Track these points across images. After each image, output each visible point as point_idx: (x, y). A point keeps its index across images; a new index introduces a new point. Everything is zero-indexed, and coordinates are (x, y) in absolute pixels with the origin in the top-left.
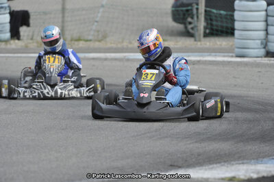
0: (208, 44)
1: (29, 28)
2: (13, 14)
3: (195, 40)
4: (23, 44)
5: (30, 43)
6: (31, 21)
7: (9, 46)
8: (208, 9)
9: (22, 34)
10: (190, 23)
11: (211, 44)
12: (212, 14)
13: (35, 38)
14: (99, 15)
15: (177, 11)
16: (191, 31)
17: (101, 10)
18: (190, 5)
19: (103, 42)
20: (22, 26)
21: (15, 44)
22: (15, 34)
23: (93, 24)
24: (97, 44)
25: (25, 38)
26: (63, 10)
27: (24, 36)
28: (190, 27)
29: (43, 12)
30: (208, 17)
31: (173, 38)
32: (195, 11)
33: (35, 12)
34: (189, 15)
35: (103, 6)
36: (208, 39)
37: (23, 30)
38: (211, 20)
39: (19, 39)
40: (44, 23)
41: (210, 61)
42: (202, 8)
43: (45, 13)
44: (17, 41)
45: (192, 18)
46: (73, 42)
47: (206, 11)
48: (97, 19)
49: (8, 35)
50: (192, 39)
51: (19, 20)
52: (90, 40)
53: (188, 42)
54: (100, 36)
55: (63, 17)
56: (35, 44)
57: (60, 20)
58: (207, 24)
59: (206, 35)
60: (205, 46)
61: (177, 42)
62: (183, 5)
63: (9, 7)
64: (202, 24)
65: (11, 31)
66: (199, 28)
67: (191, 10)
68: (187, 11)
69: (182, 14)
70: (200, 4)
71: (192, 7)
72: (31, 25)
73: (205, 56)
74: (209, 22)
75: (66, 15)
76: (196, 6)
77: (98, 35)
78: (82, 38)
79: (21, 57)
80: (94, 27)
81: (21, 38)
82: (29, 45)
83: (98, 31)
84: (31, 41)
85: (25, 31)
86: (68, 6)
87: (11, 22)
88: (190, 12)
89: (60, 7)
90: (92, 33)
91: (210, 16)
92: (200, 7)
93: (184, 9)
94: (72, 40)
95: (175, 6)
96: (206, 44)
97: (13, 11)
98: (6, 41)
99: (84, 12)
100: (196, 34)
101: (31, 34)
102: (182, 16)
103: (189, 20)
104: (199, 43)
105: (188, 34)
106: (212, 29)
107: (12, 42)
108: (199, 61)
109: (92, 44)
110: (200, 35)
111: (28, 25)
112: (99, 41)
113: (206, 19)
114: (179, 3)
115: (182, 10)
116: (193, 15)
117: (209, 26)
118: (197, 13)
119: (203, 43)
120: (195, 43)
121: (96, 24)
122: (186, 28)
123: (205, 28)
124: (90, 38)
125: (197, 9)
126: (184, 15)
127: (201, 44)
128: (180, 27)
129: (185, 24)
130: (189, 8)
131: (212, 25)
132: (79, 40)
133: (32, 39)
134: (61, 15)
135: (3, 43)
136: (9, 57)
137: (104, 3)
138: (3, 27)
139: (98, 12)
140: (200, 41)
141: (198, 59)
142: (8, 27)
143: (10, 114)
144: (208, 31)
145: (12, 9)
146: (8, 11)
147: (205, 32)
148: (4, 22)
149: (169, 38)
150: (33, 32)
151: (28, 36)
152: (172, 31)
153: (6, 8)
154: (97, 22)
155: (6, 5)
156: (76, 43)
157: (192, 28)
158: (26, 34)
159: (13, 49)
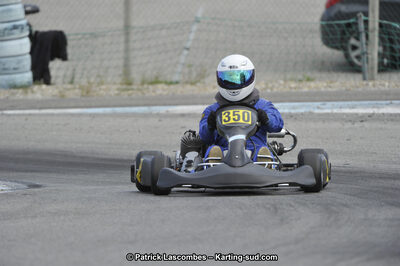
0: (387, 84)
1: (65, 63)
2: (36, 39)
3: (364, 79)
4: (56, 92)
5: (68, 90)
6: (70, 51)
7: (30, 96)
8: (385, 22)
9: (53, 73)
10: (354, 48)
11: (393, 84)
12: (393, 31)
13: (76, 80)
14: (192, 36)
15: (330, 26)
16: (356, 61)
17: (195, 28)
18: (354, 15)
19: (198, 84)
20: (52, 59)
21: (41, 91)
22: (41, 74)
23: (181, 53)
24: (189, 89)
25: (59, 80)
26: (127, 28)
27: (57, 77)
28: (353, 54)
29: (92, 34)
30: (386, 37)
31: (324, 75)
32: (362, 26)
33: (77, 34)
34: (351, 33)
35: (197, 21)
36: (386, 76)
37: (55, 66)
38: (391, 41)
39: (48, 82)
40: (92, 53)
41: (391, 115)
42: (374, 20)
43: (94, 36)
44: (44, 86)
45: (358, 39)
46: (145, 86)
47: (381, 25)
48: (189, 44)
49: (28, 76)
50: (359, 77)
51: (48, 48)
52: (177, 83)
53: (352, 81)
54: (194, 74)
55: (127, 41)
56: (77, 91)
57: (122, 47)
58: (385, 48)
59: (383, 69)
60: (382, 88)
61: (331, 82)
62: (340, 16)
63: (29, 25)
64: (374, 49)
65: (34, 68)
66: (370, 56)
67: (356, 24)
68: (349, 25)
69: (339, 31)
70: (371, 14)
71: (357, 19)
72: (69, 57)
73: (382, 106)
74: (388, 45)
75: (133, 37)
76: (363, 18)
77: (190, 73)
78: (161, 79)
79: (53, 115)
80: (182, 59)
81: (53, 80)
82: (67, 93)
83: (190, 66)
84: (69, 86)
85: (59, 69)
86: (135, 22)
87: (31, 53)
88: (354, 28)
89: (121, 24)
90: (179, 68)
91: (389, 34)
92: (370, 19)
93: (343, 22)
94: (143, 83)
95: (326, 18)
96: (384, 85)
97: (37, 32)
98: (24, 87)
99: (164, 32)
100: (366, 67)
101: (69, 73)
102: (339, 37)
103: (353, 41)
104: (371, 83)
105: (352, 67)
106: (393, 58)
107: (36, 88)
108: (370, 116)
109: (179, 90)
110: (372, 68)
111: (64, 58)
112: (193, 84)
113: (381, 39)
114: (333, 13)
115: (339, 25)
116: (359, 33)
117: (388, 53)
118: (366, 29)
119: (378, 82)
120: (365, 83)
121: (186, 52)
122: (347, 56)
123: (381, 56)
124: (176, 78)
125: (366, 22)
126: (343, 33)
127: (374, 86)
128: (338, 55)
129: (344, 49)
130: (352, 21)
131: (392, 50)
132: (156, 82)
133: (72, 82)
134: (122, 39)
135: (20, 91)
136: (30, 115)
137: (199, 14)
138: (19, 62)
139: (190, 32)
140: (372, 79)
141: (370, 111)
142: (27, 61)
143: (35, 217)
144: (386, 61)
145: (34, 29)
146: (27, 33)
147: (381, 64)
148: (20, 52)
149: (317, 75)
150: (74, 70)
151: (65, 76)
152: (323, 63)
153: (22, 28)
154: (188, 49)
155: (24, 22)
156: (151, 87)
157: (358, 57)
158: (61, 73)
159: (38, 101)
